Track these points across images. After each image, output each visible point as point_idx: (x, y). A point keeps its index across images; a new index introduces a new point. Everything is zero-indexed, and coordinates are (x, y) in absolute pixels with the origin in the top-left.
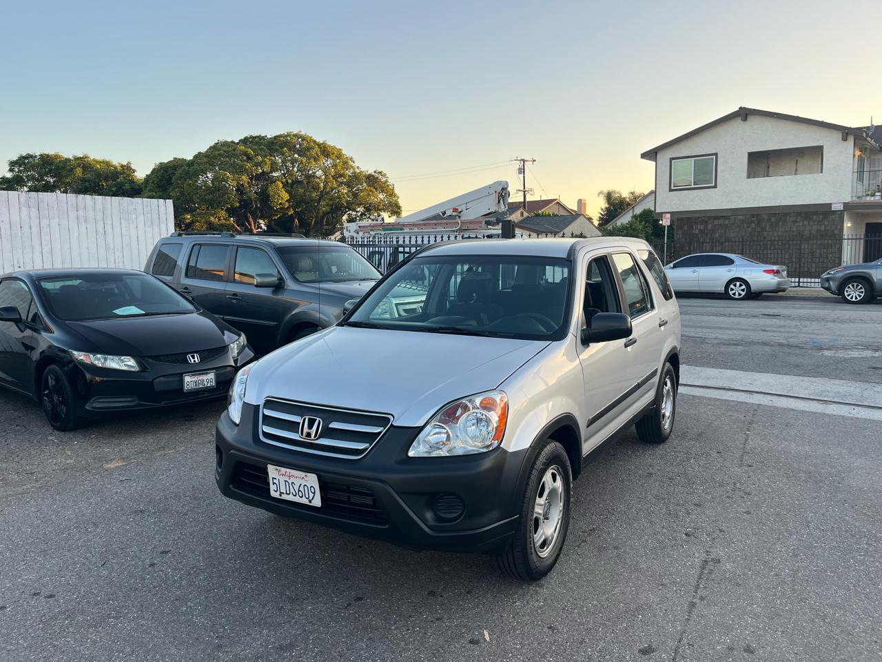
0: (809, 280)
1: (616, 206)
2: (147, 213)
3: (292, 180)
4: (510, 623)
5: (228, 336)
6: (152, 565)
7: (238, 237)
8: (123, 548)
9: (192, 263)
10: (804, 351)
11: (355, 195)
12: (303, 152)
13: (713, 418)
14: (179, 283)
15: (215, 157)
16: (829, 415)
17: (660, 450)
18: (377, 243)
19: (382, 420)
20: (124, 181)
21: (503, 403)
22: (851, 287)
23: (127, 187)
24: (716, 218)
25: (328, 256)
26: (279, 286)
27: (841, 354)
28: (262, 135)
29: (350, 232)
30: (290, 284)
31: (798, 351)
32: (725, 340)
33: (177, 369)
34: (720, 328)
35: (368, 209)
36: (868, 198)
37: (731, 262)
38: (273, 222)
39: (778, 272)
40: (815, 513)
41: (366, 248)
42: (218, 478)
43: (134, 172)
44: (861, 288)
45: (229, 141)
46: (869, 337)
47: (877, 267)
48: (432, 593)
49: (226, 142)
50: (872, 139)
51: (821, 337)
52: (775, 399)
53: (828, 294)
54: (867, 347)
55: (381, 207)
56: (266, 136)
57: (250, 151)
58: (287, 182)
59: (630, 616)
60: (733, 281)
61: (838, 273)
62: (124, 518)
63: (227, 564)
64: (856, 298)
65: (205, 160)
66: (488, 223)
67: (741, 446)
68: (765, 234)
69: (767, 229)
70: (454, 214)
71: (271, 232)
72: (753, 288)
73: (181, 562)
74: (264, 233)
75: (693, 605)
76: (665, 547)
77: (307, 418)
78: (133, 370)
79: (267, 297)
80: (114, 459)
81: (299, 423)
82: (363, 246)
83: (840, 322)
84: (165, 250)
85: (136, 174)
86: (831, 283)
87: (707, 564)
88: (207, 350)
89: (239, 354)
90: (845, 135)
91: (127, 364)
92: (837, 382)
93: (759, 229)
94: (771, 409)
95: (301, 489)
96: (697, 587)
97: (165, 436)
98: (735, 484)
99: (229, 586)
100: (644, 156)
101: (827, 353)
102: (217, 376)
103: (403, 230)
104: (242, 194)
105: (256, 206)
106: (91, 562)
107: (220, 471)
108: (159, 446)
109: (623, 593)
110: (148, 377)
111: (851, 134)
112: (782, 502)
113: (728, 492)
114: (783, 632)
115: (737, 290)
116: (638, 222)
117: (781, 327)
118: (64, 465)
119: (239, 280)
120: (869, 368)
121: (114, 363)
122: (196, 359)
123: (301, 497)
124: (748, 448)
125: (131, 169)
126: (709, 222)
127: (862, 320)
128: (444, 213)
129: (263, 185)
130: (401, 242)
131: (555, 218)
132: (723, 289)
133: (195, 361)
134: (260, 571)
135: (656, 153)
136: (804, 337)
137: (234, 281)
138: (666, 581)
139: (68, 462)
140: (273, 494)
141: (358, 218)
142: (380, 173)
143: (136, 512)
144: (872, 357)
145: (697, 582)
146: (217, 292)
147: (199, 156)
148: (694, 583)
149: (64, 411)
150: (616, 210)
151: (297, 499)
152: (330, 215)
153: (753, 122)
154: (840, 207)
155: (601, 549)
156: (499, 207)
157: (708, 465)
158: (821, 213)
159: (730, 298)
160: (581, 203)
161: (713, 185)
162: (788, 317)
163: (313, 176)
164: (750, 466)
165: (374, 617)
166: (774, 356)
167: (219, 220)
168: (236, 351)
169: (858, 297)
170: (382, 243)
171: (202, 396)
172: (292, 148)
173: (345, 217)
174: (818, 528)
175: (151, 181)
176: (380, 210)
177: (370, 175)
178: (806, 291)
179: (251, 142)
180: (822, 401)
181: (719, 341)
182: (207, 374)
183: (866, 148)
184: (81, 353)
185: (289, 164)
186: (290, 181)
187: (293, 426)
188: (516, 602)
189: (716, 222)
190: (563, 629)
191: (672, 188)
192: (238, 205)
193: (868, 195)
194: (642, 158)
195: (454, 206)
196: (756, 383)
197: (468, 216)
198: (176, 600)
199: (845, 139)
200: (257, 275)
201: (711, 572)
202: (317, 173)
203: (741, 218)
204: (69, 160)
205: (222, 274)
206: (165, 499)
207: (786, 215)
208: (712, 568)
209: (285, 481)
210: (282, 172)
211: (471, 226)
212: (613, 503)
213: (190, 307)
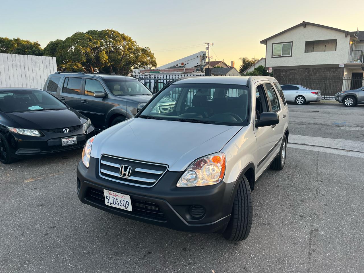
0: (329, 97)
1: (246, 65)
2: (44, 63)
3: (110, 51)
4: (224, 266)
5: (82, 120)
6: (46, 234)
7: (86, 74)
8: (32, 225)
9: (65, 86)
10: (332, 127)
11: (137, 58)
12: (114, 38)
13: (301, 158)
14: (59, 95)
15: (75, 39)
16: (350, 157)
17: (280, 173)
18: (149, 78)
19: (162, 167)
20: (35, 50)
21: (223, 159)
22: (347, 100)
23: (37, 52)
24: (291, 70)
25: (127, 83)
26: (105, 97)
27: (347, 129)
28: (96, 30)
29: (136, 73)
30: (110, 96)
31: (329, 127)
32: (298, 122)
33: (59, 135)
34: (295, 117)
35: (142, 64)
36: (355, 62)
37: (297, 88)
38: (101, 69)
39: (317, 93)
40: (356, 205)
41: (144, 80)
42: (78, 193)
43: (39, 46)
44: (352, 100)
45: (82, 32)
46: (358, 121)
47: (359, 91)
48: (185, 249)
49: (80, 33)
50: (357, 37)
51: (337, 121)
52: (325, 149)
53: (338, 103)
54: (358, 126)
55: (148, 63)
56: (98, 31)
57: (91, 37)
58: (107, 51)
59: (281, 261)
60: (298, 97)
61: (342, 94)
62: (32, 209)
63: (83, 234)
64: (349, 104)
65: (71, 40)
66: (197, 70)
67: (315, 171)
68: (311, 77)
69: (312, 75)
70: (182, 66)
71: (101, 72)
72: (307, 100)
73: (61, 233)
74: (97, 73)
75: (310, 254)
76: (291, 223)
77: (124, 166)
78: (37, 136)
79: (100, 102)
80: (29, 178)
81: (120, 168)
82: (142, 79)
83: (344, 115)
84: (53, 80)
85: (40, 46)
86: (339, 98)
87: (312, 232)
88: (73, 127)
89: (87, 128)
90: (346, 35)
91: (34, 133)
92: (349, 141)
93: (308, 75)
94: (324, 154)
95: (122, 202)
96: (310, 244)
97: (54, 166)
98: (317, 190)
99: (85, 246)
100: (262, 42)
101: (342, 128)
102: (77, 139)
103: (160, 72)
104: (88, 56)
105: (94, 62)
106: (16, 233)
107: (79, 190)
108: (51, 171)
109: (276, 248)
110: (45, 139)
111: (349, 34)
112: (340, 199)
113: (315, 194)
114: (355, 268)
115: (300, 101)
116: (257, 71)
117: (320, 117)
118: (6, 181)
119: (87, 94)
120: (361, 135)
121: (28, 133)
122: (67, 131)
123: (122, 206)
124: (319, 172)
125: (38, 44)
126: (288, 71)
127: (353, 114)
128: (177, 65)
129: (97, 53)
130: (159, 78)
131: (222, 69)
132: (294, 100)
133: (67, 132)
134: (100, 237)
135: (267, 41)
136: (331, 121)
137: (85, 95)
138: (295, 241)
139: (8, 179)
140: (107, 204)
141: (138, 68)
142: (148, 48)
143: (39, 206)
144: (361, 130)
145: (310, 241)
146: (77, 99)
147: (68, 39)
148: (308, 241)
149: (6, 155)
150: (247, 66)
151: (119, 207)
152: (126, 66)
153: (309, 28)
154: (343, 66)
155: (262, 224)
156: (202, 63)
157: (303, 181)
158: (335, 68)
159: (297, 104)
160: (232, 63)
161: (290, 55)
162: (323, 112)
163: (119, 49)
164: (322, 181)
165: (157, 263)
166: (320, 129)
167: (78, 68)
168: (86, 127)
169: (350, 104)
170: (151, 78)
171: (71, 148)
172: (109, 36)
173: (132, 67)
174: (358, 212)
175: (47, 50)
176: (148, 64)
177: (143, 49)
178: (328, 101)
179: (91, 33)
180: (346, 150)
181: (295, 123)
182: (73, 138)
183: (355, 41)
184: (12, 128)
185: (108, 44)
186: (108, 51)
187: (116, 170)
188: (226, 254)
189: (291, 71)
190: (250, 269)
191: (273, 56)
192: (86, 61)
193: (354, 61)
194: (260, 43)
195: (182, 62)
196: (315, 142)
197: (188, 67)
198: (58, 254)
199: (346, 36)
200: (95, 92)
201: (315, 236)
202: (120, 48)
203: (301, 70)
204: (11, 40)
205: (79, 91)
206: (53, 199)
207: (320, 69)
208: (315, 234)
209: (113, 198)
210: (105, 47)
211: (190, 71)
212: (264, 200)
213: (64, 106)
